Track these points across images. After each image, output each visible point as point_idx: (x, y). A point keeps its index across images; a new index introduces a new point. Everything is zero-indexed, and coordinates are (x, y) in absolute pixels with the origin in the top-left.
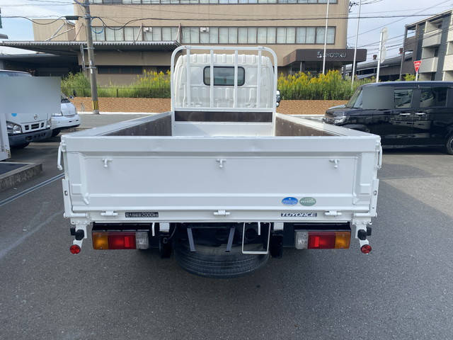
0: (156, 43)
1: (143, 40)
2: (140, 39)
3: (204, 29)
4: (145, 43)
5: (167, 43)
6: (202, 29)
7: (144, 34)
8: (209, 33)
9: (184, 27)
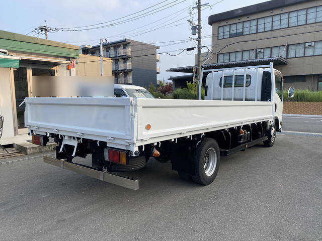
2: (254, 58)
5: (274, 58)
6: (307, 45)
7: (257, 54)
8: (314, 46)
9: (291, 45)
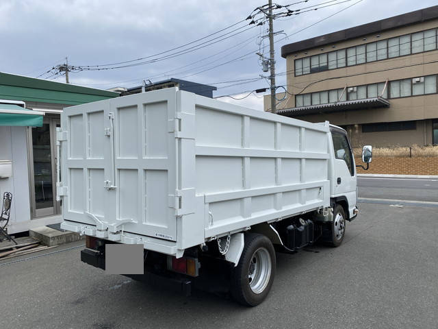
0: (360, 101)
2: (344, 99)
3: (418, 79)
4: (348, 102)
5: (372, 99)
6: (414, 81)
7: (348, 94)
8: (424, 83)
9: (393, 81)
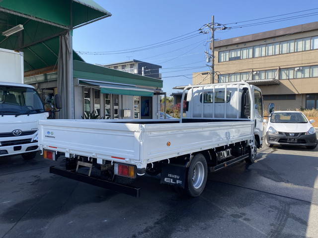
0: (261, 80)
1: (253, 80)
2: (250, 78)
5: (269, 80)
6: (296, 69)
7: (253, 76)
8: (302, 71)
9: (282, 69)
